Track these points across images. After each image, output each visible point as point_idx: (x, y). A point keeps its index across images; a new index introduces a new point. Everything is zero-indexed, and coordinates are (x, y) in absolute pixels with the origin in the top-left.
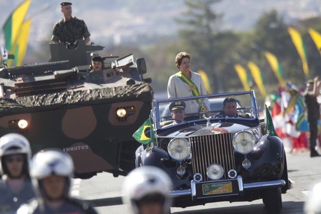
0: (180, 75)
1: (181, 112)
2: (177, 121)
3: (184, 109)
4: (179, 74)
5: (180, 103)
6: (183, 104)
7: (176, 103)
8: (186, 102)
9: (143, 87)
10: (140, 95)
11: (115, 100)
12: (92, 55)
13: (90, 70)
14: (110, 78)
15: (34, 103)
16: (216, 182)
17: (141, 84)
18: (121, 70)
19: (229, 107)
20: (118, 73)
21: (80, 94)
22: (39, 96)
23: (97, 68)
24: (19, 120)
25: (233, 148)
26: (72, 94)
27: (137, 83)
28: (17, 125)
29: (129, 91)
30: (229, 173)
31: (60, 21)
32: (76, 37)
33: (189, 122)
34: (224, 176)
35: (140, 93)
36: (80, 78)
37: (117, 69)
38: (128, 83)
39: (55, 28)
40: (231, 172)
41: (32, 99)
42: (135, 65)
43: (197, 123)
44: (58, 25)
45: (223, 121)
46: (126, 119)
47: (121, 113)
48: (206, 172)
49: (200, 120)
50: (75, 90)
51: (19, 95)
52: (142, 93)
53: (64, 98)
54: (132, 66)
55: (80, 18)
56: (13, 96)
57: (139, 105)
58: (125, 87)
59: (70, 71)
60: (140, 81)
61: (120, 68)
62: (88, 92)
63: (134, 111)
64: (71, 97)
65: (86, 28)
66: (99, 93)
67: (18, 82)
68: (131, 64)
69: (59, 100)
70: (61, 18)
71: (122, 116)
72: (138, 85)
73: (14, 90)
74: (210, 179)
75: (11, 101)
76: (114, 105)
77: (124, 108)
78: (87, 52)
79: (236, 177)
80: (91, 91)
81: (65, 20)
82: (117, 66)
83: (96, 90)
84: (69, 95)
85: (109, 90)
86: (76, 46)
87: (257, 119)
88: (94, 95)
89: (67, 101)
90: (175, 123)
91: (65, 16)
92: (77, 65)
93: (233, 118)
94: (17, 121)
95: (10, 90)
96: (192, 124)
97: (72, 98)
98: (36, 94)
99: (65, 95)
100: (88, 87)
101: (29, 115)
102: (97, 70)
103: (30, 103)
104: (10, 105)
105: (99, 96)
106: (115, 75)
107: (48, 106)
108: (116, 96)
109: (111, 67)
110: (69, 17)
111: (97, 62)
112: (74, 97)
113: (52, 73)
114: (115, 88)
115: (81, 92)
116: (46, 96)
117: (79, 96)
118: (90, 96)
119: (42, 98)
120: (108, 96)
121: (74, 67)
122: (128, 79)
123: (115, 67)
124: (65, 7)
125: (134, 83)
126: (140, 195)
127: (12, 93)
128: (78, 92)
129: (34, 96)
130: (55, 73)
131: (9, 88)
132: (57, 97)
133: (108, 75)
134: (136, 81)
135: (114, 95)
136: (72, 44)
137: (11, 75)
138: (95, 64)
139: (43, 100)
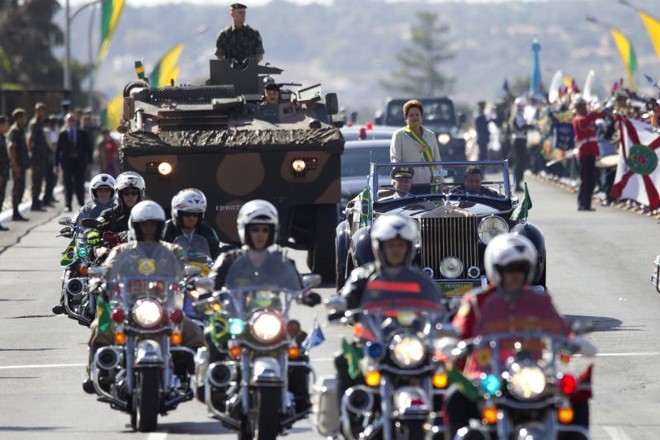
0: (408, 131)
1: (407, 181)
2: (401, 194)
3: (411, 178)
4: (407, 129)
5: (407, 169)
6: (411, 172)
7: (402, 169)
8: (415, 169)
9: (331, 134)
10: (326, 143)
11: (292, 147)
12: (265, 80)
13: (261, 101)
14: (287, 115)
15: (182, 142)
16: (451, 281)
17: (329, 129)
18: (304, 106)
19: (472, 181)
20: (299, 109)
21: (246, 135)
22: (190, 133)
23: (272, 99)
24: (160, 163)
25: (477, 237)
26: (235, 133)
27: (324, 126)
28: (157, 169)
29: (312, 136)
30: (470, 270)
31: (226, 28)
32: (247, 52)
33: (417, 196)
34: (462, 275)
35: (326, 140)
36: (246, 111)
37: (298, 104)
38: (312, 125)
39: (220, 37)
40: (473, 270)
41: (180, 136)
42: (323, 101)
43: (428, 198)
44: (223, 34)
45: (463, 198)
46: (304, 175)
47: (298, 165)
48: (438, 266)
49: (432, 194)
50: (240, 129)
51: (163, 129)
52: (330, 141)
53: (224, 138)
54: (319, 102)
55: (254, 27)
56: (155, 129)
57: (324, 157)
58: (308, 131)
59: (235, 100)
60: (327, 123)
61: (302, 102)
62: (257, 133)
63: (316, 164)
64: (232, 138)
65: (260, 43)
66: (271, 136)
67: (163, 109)
68: (319, 98)
69: (217, 140)
70: (229, 24)
71: (299, 170)
72: (325, 130)
73: (157, 121)
74: (443, 277)
75: (152, 135)
76: (290, 154)
77: (304, 160)
78: (260, 75)
79: (479, 277)
80: (261, 132)
81: (233, 28)
82: (298, 100)
83: (268, 131)
84: (231, 135)
85: (285, 133)
86: (245, 65)
87: (509, 200)
88: (264, 139)
89: (227, 143)
90: (396, 196)
91: (236, 22)
92: (245, 93)
93: (477, 195)
94: (157, 164)
95: (151, 120)
96: (421, 200)
97: (234, 140)
98: (186, 129)
99: (225, 134)
100: (257, 126)
101: (174, 157)
102: (272, 102)
103: (176, 142)
104: (150, 142)
105: (271, 140)
106: (295, 111)
107: (201, 147)
108: (295, 141)
109: (289, 100)
110: (240, 25)
111: (272, 92)
112: (237, 138)
113: (209, 102)
114: (294, 131)
115: (247, 132)
116: (200, 134)
117: (244, 138)
118: (259, 139)
119: (193, 135)
120: (282, 141)
121: (240, 95)
122: (312, 120)
123: (295, 101)
124: (238, 10)
125: (320, 126)
126: (505, 262)
127: (153, 124)
128: (243, 131)
129: (183, 133)
130: (214, 101)
131: (150, 116)
132: (214, 136)
133: (286, 111)
134: (322, 123)
135: (292, 140)
136: (240, 62)
137: (154, 98)
138: (269, 94)
139: (195, 139)
